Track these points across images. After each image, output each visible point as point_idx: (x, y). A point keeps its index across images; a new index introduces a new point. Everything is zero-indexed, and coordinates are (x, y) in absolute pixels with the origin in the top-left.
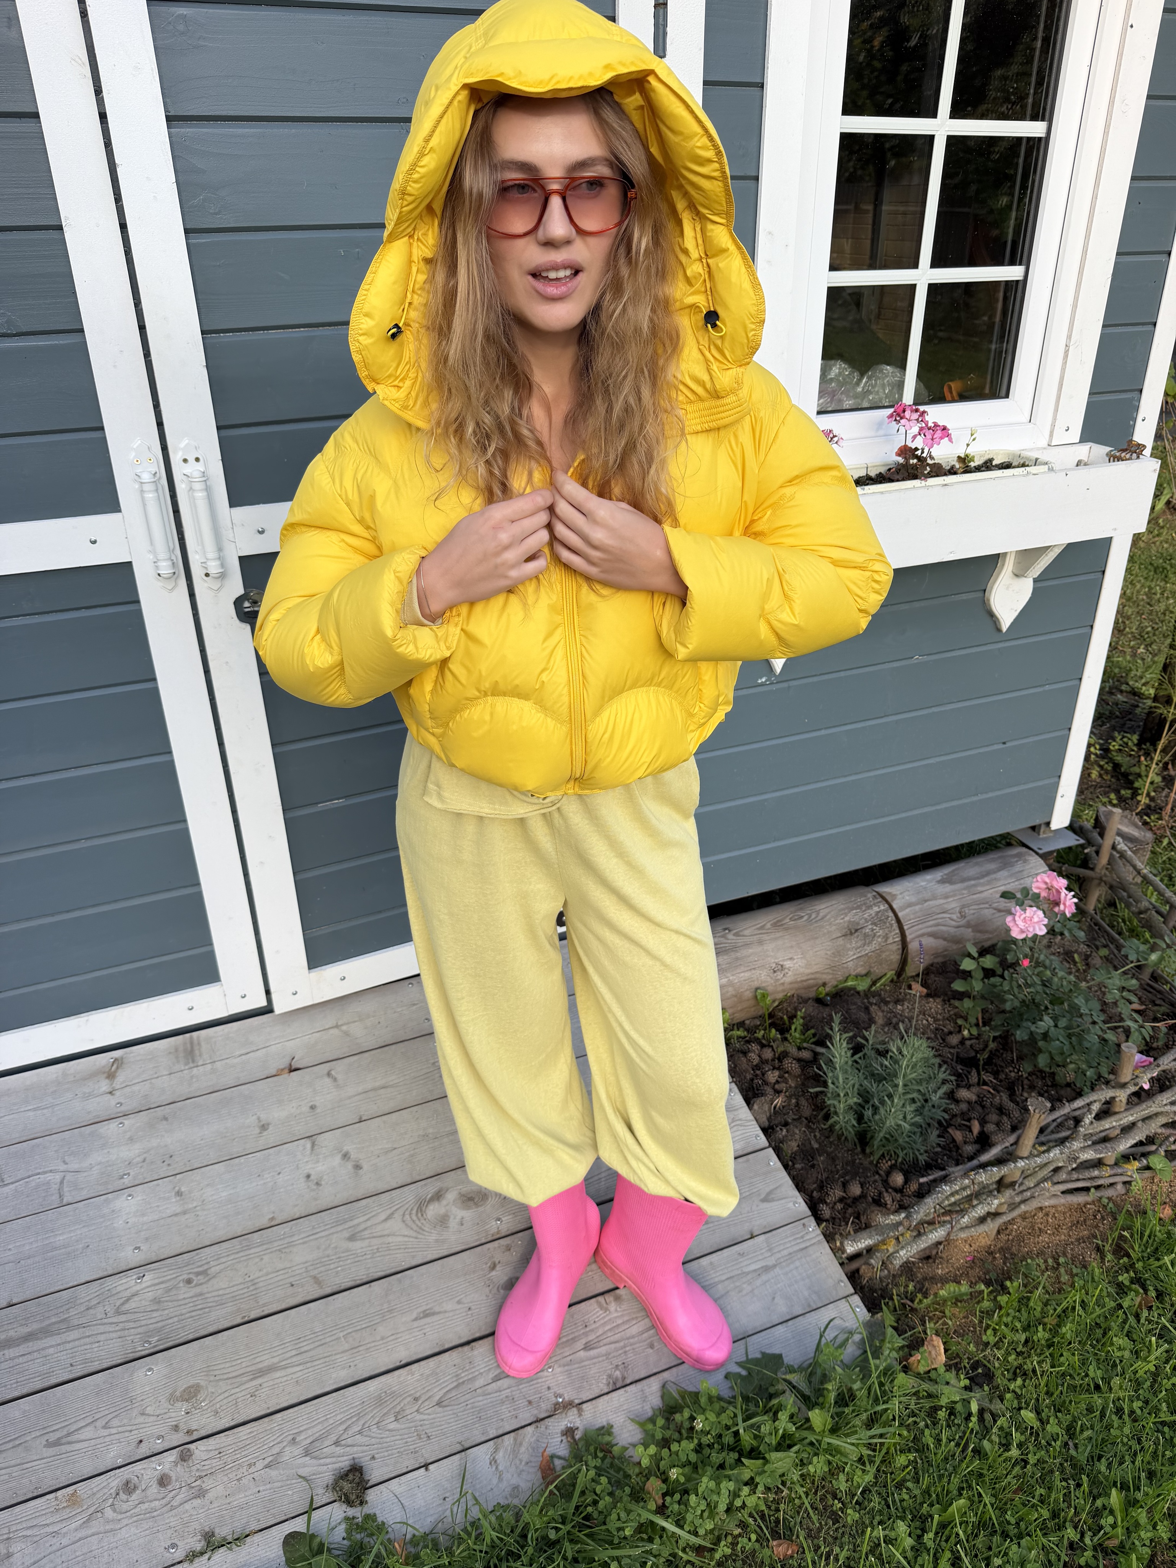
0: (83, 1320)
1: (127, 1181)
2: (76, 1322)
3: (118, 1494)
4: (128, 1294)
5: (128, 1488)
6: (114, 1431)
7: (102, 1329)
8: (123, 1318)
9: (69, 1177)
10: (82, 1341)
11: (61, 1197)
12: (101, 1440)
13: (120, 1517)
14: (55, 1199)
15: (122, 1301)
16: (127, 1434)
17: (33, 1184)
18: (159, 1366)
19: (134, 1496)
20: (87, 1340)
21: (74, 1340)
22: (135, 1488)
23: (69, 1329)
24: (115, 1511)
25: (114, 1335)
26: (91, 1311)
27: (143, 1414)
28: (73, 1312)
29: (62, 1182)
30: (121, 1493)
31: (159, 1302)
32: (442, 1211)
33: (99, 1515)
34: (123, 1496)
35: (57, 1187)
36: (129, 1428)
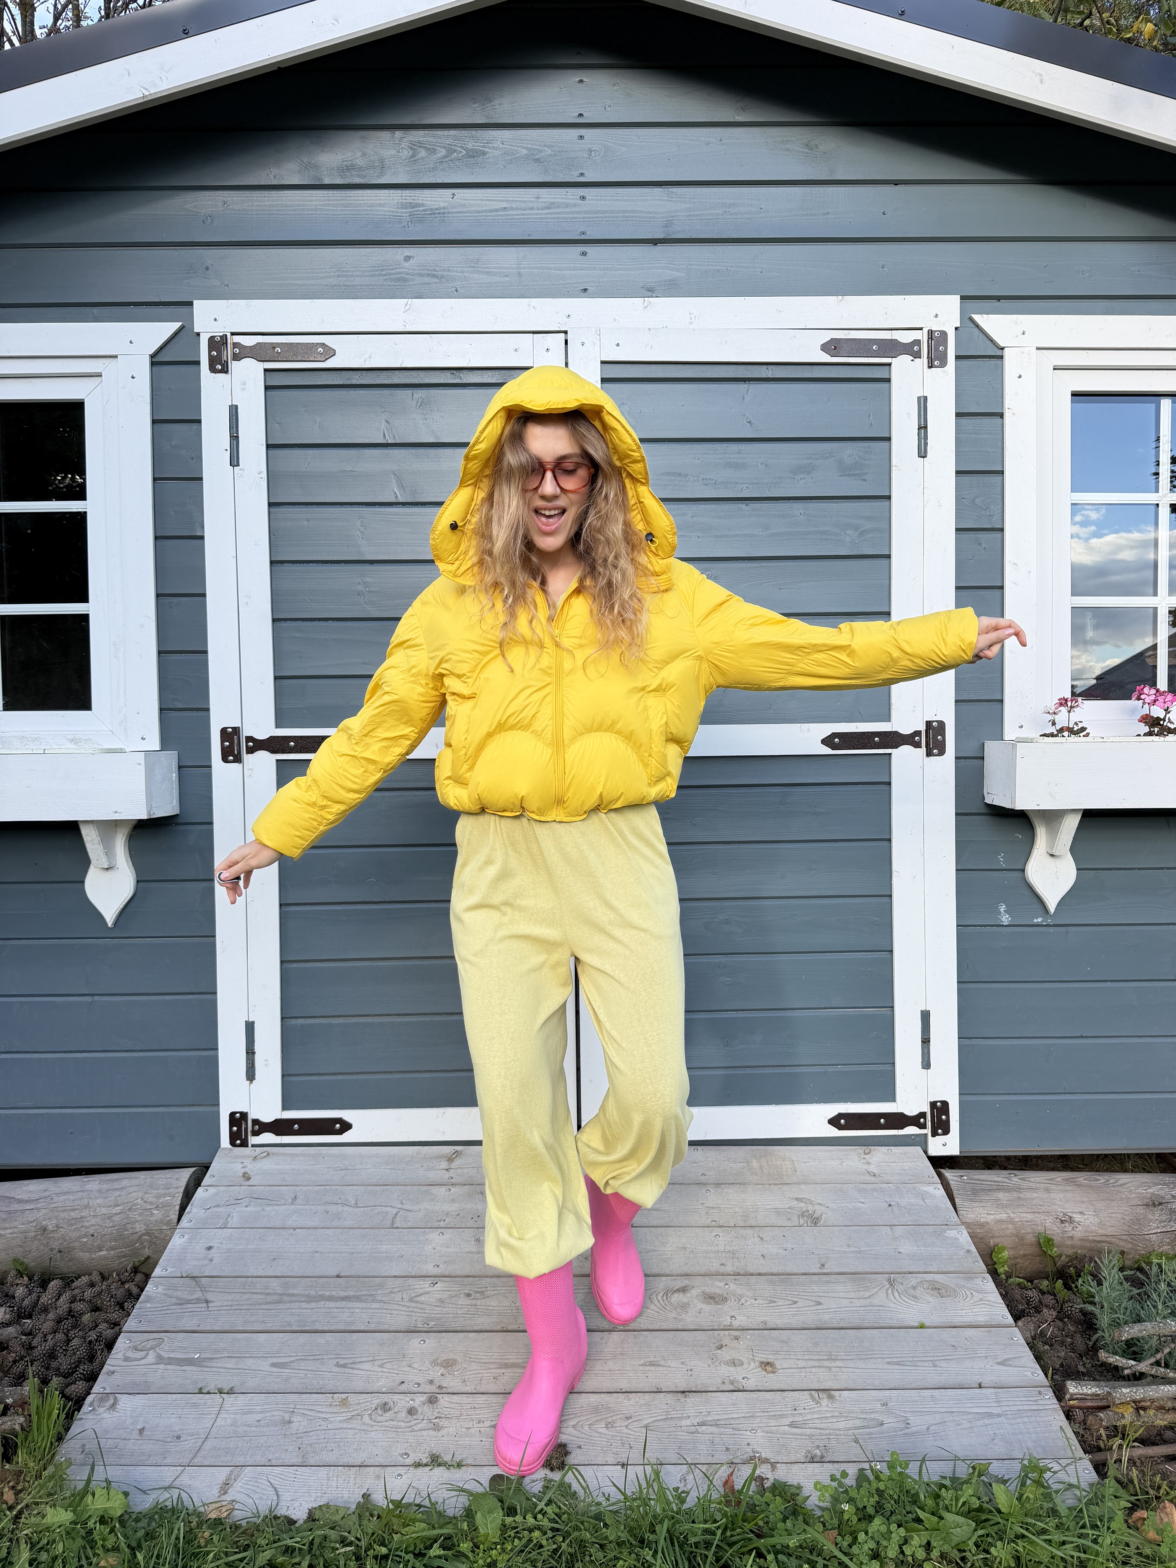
0: (385, 1299)
1: (442, 1224)
2: (380, 1298)
3: (376, 1409)
4: (421, 1291)
5: (385, 1407)
6: (385, 1370)
7: (397, 1307)
8: (414, 1305)
9: (402, 1212)
10: (380, 1311)
11: (393, 1224)
12: (375, 1373)
13: (373, 1423)
14: (388, 1223)
15: (415, 1294)
16: (394, 1375)
17: (377, 1211)
18: (431, 1341)
19: (387, 1414)
20: (384, 1311)
21: (375, 1309)
22: (390, 1409)
23: (373, 1301)
24: (371, 1419)
25: (404, 1313)
26: (393, 1295)
27: (409, 1366)
28: (379, 1292)
29: (396, 1215)
30: (379, 1408)
31: (443, 1302)
32: (685, 1300)
33: (359, 1417)
34: (380, 1412)
35: (392, 1216)
36: (397, 1372)
